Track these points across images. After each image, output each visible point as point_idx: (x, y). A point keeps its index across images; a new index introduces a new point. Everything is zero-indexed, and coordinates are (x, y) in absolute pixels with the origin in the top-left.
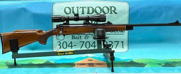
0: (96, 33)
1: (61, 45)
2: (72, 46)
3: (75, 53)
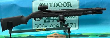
1: (38, 26)
2: (44, 27)
3: (47, 30)
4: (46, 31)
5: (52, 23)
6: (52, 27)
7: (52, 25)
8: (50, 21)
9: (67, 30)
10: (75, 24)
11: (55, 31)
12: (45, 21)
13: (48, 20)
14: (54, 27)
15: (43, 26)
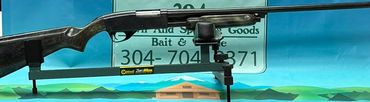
0: (197, 30)
1: (130, 57)
2: (151, 60)
3: (156, 70)
4: (152, 73)
5: (180, 49)
6: (176, 62)
7: (178, 53)
8: (170, 41)
9: (223, 74)
10: (255, 53)
11: (187, 77)
12: (155, 42)
13: (163, 39)
14: (184, 62)
15: (149, 58)
